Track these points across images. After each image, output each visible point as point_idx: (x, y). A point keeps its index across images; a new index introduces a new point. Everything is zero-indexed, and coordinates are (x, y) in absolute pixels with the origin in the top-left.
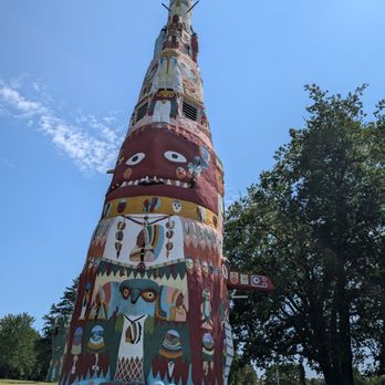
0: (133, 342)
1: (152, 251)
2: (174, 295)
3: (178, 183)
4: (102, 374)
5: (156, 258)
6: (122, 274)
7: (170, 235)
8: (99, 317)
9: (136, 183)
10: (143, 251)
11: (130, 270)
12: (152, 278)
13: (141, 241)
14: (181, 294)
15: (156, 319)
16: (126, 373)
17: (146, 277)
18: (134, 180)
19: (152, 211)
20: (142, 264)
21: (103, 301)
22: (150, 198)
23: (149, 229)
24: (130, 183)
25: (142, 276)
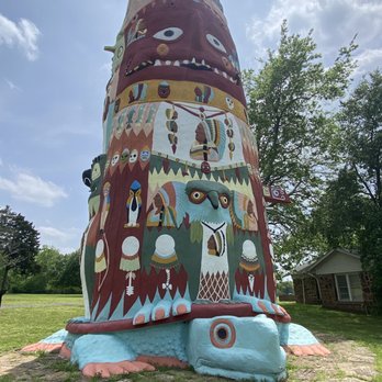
0: (218, 254)
1: (215, 149)
2: (244, 202)
3: (225, 75)
4: (178, 293)
5: (220, 158)
6: (184, 174)
7: (231, 134)
8: (165, 224)
9: (177, 63)
10: (205, 148)
11: (193, 169)
12: (220, 181)
13: (201, 136)
14: (250, 202)
15: (234, 227)
16: (211, 290)
17: (212, 179)
18: (173, 60)
19: (206, 102)
20: (205, 164)
21: (167, 204)
22: (202, 86)
23: (209, 123)
24: (168, 63)
25: (209, 178)
